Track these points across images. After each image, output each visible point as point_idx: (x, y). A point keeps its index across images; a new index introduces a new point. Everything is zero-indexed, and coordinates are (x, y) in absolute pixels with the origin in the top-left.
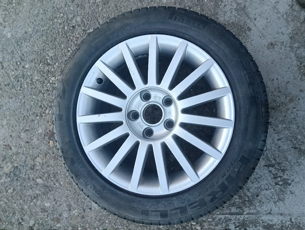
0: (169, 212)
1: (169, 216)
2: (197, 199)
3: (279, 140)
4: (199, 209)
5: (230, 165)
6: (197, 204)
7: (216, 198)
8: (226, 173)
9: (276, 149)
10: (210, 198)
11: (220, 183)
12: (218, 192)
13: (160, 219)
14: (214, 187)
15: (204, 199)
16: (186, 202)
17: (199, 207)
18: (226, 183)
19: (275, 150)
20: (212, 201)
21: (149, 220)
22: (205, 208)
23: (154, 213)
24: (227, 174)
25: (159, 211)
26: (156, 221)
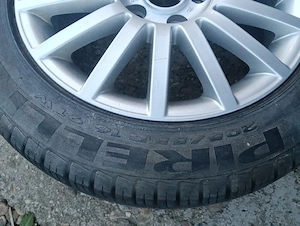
0: (60, 130)
1: (54, 136)
2: (134, 145)
3: (294, 200)
4: (122, 166)
5: (242, 130)
6: (127, 152)
7: (171, 170)
8: (224, 137)
9: (284, 211)
10: (159, 159)
11: (201, 145)
12: (182, 159)
13: (32, 133)
14: (183, 146)
15: (147, 152)
16: (110, 134)
17: (125, 162)
18: (212, 154)
19: (280, 212)
20: (160, 167)
21: (11, 121)
22: (134, 173)
23: (32, 111)
24: (226, 141)
25: (44, 114)
26: (22, 131)
